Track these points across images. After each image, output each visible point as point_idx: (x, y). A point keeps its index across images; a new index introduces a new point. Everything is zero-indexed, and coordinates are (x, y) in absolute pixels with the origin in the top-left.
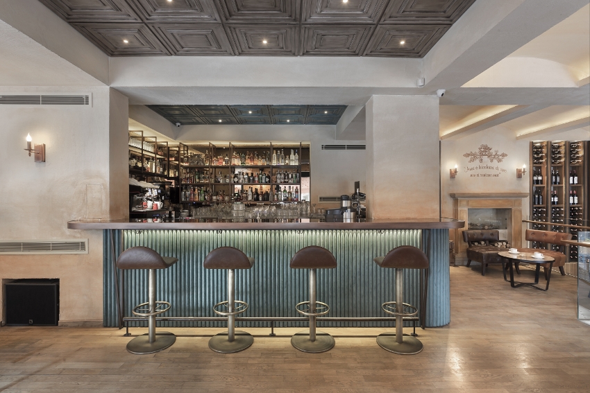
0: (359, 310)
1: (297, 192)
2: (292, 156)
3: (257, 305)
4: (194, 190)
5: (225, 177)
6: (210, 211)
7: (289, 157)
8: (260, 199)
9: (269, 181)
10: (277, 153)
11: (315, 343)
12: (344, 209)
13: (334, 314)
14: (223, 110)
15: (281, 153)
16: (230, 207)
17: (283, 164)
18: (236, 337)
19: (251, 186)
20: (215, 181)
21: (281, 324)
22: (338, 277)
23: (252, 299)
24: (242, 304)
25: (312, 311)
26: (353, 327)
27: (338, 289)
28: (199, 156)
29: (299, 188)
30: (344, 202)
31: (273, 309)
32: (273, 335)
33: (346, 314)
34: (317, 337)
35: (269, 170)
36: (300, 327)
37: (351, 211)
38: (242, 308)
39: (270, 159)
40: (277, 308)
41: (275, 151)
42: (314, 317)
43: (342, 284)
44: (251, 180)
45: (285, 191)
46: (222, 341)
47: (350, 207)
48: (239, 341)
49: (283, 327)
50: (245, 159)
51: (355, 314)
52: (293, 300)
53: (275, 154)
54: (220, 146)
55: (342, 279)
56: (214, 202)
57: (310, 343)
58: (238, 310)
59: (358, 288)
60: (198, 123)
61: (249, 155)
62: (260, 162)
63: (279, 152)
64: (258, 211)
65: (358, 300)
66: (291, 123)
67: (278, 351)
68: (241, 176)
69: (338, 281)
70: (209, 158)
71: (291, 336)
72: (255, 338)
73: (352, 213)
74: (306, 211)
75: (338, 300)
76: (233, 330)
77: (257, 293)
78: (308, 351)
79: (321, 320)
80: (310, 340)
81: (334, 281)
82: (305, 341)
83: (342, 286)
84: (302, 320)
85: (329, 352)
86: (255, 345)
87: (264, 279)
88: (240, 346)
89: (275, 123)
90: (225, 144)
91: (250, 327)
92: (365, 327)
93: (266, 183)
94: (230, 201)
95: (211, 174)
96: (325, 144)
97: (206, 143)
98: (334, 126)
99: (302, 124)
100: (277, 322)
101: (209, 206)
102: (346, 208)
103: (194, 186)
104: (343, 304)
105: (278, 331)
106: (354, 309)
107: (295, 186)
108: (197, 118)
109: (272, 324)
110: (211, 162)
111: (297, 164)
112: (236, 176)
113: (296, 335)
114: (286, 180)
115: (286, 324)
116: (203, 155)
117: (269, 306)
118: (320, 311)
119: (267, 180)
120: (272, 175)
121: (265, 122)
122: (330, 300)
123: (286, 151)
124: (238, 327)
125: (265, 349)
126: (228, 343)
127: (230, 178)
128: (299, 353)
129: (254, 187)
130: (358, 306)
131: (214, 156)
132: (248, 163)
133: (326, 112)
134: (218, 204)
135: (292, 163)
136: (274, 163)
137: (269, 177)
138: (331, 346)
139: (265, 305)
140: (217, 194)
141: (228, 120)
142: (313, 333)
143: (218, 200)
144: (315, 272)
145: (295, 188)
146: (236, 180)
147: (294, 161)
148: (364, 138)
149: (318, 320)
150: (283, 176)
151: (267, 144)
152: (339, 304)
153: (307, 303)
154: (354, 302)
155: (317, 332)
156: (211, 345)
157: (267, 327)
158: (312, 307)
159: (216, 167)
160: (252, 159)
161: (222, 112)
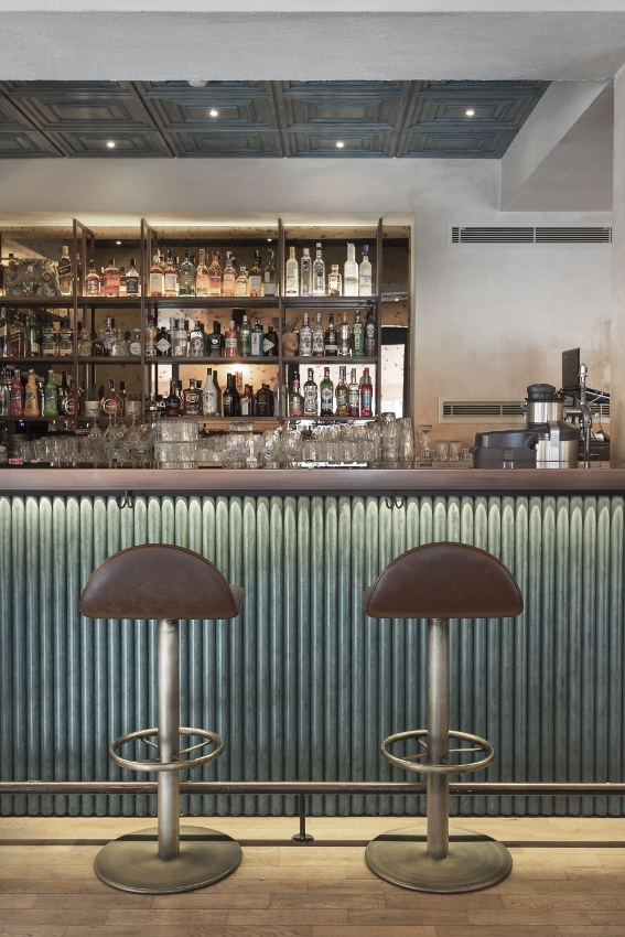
0: (587, 760)
1: (365, 386)
2: (351, 267)
3: (249, 742)
4: (24, 381)
5: (127, 336)
6: (79, 447)
7: (342, 271)
8: (245, 410)
9: (275, 351)
10: (299, 256)
11: (446, 863)
12: (536, 432)
13: (506, 771)
14: (121, 104)
15: (313, 256)
16: (144, 436)
17: (320, 293)
18: (183, 846)
19: (214, 368)
20: (95, 351)
21: (330, 806)
22: (520, 653)
23: (234, 722)
24: (201, 738)
25: (435, 757)
26: (568, 815)
27: (520, 692)
28: (38, 265)
29: (372, 374)
30: (538, 406)
31: (303, 757)
32: (303, 840)
33: (546, 772)
34: (452, 846)
35: (276, 313)
36: (391, 814)
37: (562, 438)
38: (201, 752)
39: (278, 276)
40: (317, 752)
41: (292, 249)
42: (443, 778)
43: (534, 674)
44: (214, 350)
45: (327, 382)
46: (137, 858)
47: (560, 425)
48: (195, 858)
49: (337, 814)
50: (195, 276)
51: (574, 773)
52: (370, 729)
53: (292, 260)
54: (109, 234)
55: (534, 657)
56: (91, 420)
57: (429, 864)
58: (188, 755)
59: (588, 688)
60: (34, 152)
61: (208, 263)
62: (242, 287)
63: (306, 251)
64: (244, 442)
65: (587, 727)
66: (349, 153)
67: (325, 887)
68: (181, 334)
69: (520, 664)
70: (75, 272)
71: (364, 843)
72: (245, 849)
73: (566, 444)
74: (400, 449)
75: (521, 727)
76: (174, 822)
77: (249, 703)
78: (423, 887)
79: (464, 791)
80: (427, 855)
81: (506, 664)
82: (411, 858)
83: (534, 682)
84: (401, 791)
85: (494, 891)
86: (246, 871)
87: (275, 658)
88: (197, 872)
89: (296, 153)
90: (128, 224)
91: (228, 814)
92: (608, 815)
93: (265, 359)
94: (145, 416)
95: (80, 326)
96: (462, 225)
97: (64, 223)
98: (495, 164)
99: (388, 156)
100: (317, 799)
101: (72, 434)
102: (545, 428)
103: (23, 365)
104: (534, 740)
105: (318, 827)
106: (574, 758)
107: (360, 369)
108: (35, 137)
109: (302, 806)
110: (79, 286)
111: (367, 292)
112: (162, 334)
113: (380, 838)
114: (332, 348)
115: (346, 804)
116: (53, 266)
117: (289, 747)
118: (459, 759)
119: (269, 345)
120: (285, 329)
121: (262, 150)
122: (492, 725)
123: (334, 249)
124: (189, 815)
125: (281, 884)
126: (158, 865)
127: (144, 339)
128: (395, 895)
129: (224, 371)
130: (588, 746)
131: (91, 266)
132: (206, 288)
133: (470, 113)
134: (103, 427)
135: (351, 291)
136: (292, 288)
137: (271, 336)
138: (500, 873)
139: (276, 742)
140: (100, 394)
141: (137, 140)
142: (439, 833)
143: (103, 413)
144: (445, 629)
145: (359, 374)
146: (164, 345)
147: (356, 280)
148: (606, 202)
149: (453, 791)
150: (319, 334)
151: (269, 224)
152: (521, 741)
153: (417, 737)
154: (574, 736)
155: (452, 831)
156: (103, 870)
157: (283, 814)
158: (435, 749)
159: (95, 304)
160: (217, 276)
161: (118, 114)
